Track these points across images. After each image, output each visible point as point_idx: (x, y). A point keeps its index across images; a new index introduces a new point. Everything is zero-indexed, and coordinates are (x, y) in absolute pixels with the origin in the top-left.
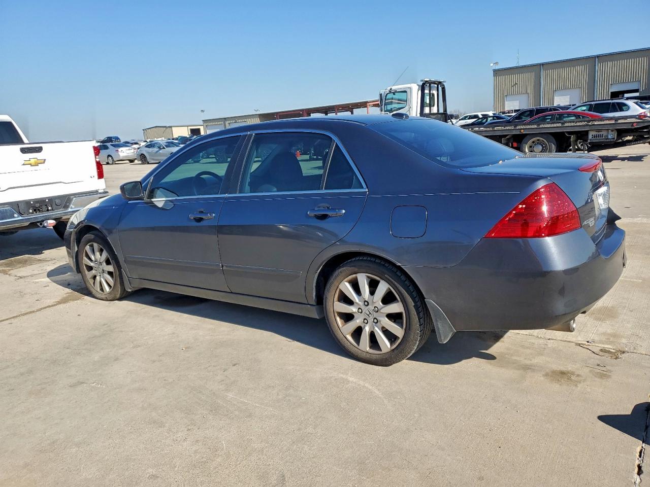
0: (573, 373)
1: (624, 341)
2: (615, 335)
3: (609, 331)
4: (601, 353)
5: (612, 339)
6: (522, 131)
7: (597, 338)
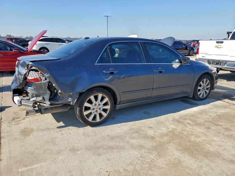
0: (23, 111)
1: (13, 123)
2: (17, 124)
3: (20, 125)
4: (18, 117)
5: (18, 122)
7: (23, 121)
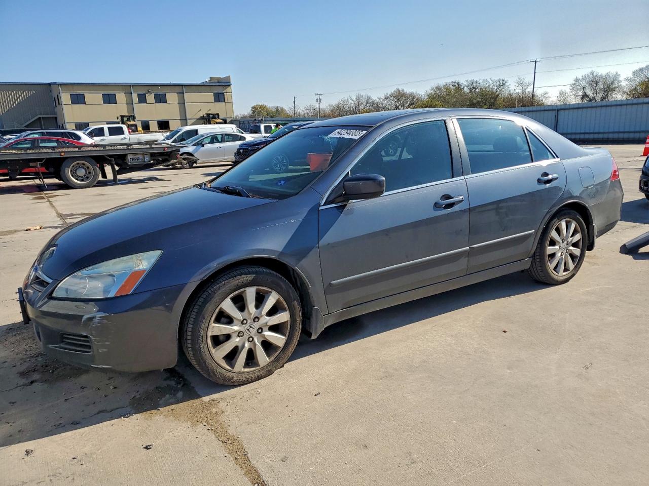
6: (63, 154)
